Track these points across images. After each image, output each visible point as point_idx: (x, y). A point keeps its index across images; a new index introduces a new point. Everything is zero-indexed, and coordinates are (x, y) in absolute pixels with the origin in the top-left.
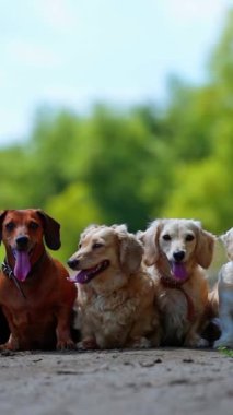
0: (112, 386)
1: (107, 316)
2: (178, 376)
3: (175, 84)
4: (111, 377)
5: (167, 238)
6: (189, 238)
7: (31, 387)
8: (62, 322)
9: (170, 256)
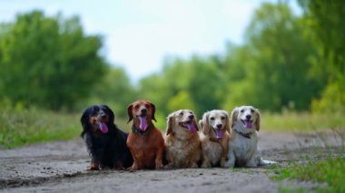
0: (176, 186)
1: (180, 151)
2: (207, 181)
3: (229, 45)
4: (176, 182)
5: (213, 119)
6: (223, 118)
7: (138, 187)
8: (158, 156)
9: (215, 126)
